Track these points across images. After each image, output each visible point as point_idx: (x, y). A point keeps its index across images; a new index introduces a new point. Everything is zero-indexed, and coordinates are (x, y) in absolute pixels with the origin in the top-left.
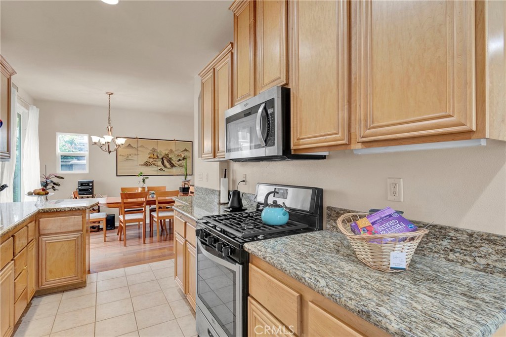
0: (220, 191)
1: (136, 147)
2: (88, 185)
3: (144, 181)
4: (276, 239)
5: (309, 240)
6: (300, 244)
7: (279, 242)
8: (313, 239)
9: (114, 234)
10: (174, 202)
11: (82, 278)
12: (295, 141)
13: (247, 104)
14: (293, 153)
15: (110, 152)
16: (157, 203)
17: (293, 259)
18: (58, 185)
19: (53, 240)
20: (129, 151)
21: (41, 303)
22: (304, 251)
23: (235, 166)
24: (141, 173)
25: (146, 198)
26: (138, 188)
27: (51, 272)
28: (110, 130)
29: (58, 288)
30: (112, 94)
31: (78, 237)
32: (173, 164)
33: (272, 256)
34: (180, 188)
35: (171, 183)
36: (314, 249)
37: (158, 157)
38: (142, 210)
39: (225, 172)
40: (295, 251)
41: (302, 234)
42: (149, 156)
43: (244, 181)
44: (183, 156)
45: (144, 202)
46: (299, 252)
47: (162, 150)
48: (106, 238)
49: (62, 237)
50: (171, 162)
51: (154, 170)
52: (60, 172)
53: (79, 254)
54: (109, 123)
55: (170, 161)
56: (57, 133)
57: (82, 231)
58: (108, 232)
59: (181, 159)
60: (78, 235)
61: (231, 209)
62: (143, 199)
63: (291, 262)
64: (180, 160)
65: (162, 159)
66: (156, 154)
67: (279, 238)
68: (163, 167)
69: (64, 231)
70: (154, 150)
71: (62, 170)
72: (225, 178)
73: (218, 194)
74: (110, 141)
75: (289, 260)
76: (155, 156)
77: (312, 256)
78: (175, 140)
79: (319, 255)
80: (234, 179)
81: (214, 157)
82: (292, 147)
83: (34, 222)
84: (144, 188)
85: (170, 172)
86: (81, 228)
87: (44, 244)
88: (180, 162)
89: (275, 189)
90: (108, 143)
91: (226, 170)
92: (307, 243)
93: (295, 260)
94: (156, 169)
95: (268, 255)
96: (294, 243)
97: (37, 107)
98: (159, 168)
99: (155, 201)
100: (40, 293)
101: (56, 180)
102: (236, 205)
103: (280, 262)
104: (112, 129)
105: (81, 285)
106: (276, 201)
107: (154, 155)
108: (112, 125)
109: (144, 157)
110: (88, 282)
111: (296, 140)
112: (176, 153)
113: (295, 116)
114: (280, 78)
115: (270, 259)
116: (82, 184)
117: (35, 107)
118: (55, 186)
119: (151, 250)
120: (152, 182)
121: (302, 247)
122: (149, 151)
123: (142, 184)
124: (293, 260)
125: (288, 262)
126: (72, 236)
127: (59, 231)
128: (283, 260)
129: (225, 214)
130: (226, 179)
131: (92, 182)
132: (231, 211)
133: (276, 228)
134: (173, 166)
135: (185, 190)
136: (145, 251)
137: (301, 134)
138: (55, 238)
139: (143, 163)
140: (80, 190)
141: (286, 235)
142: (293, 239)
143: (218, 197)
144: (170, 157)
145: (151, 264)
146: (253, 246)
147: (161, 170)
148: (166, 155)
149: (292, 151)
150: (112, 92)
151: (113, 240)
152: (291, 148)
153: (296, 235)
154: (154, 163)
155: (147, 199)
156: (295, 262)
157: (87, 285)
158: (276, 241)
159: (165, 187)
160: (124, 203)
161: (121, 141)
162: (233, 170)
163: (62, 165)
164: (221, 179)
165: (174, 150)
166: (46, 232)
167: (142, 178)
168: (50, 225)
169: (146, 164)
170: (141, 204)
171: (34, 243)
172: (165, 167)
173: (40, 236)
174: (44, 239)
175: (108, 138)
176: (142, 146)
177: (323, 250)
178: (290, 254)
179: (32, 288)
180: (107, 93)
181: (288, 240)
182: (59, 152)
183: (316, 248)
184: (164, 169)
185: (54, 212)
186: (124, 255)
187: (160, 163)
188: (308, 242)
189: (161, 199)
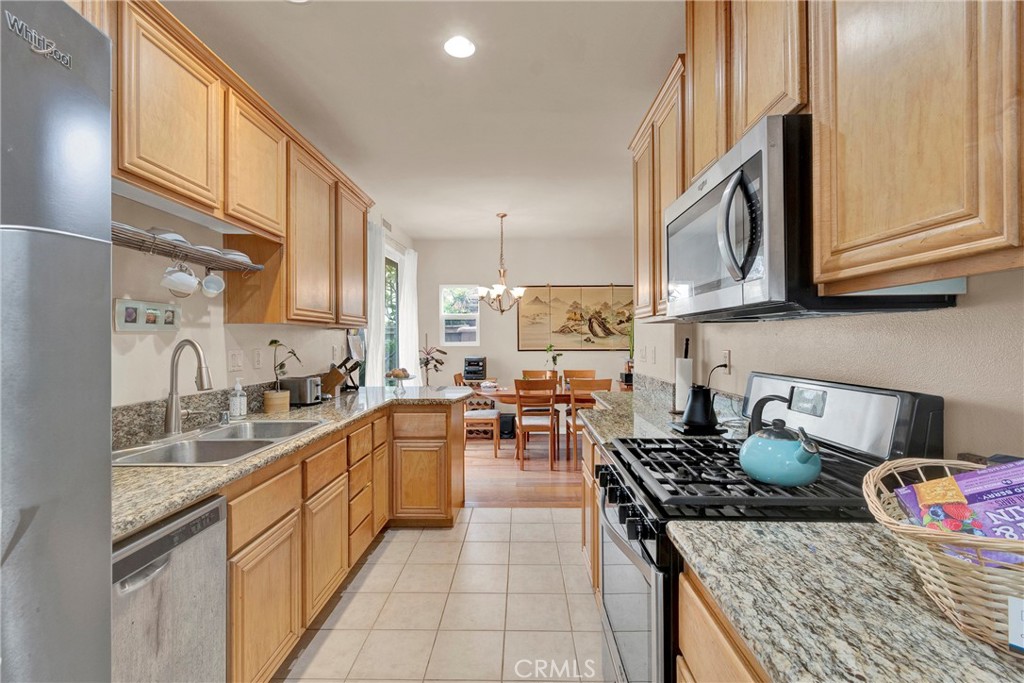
0: (674, 386)
1: (547, 301)
2: (478, 365)
3: (554, 359)
4: (763, 524)
5: (874, 548)
6: (832, 558)
7: (769, 537)
8: (889, 550)
9: (509, 447)
10: (593, 401)
11: (446, 513)
12: (825, 260)
13: (704, 183)
14: (821, 293)
15: (502, 311)
16: (572, 400)
17: (785, 605)
18: (442, 363)
19: (409, 447)
20: (536, 308)
21: (394, 540)
22: (837, 586)
23: (710, 332)
24: (551, 346)
25: (555, 390)
26: (545, 372)
27: (407, 494)
28: (503, 274)
29: (418, 521)
30: (505, 215)
31: (440, 447)
32: (608, 329)
33: (721, 576)
34: (621, 374)
35: (604, 365)
36: (878, 585)
37: (582, 317)
38: (548, 410)
39: (687, 344)
40: (806, 577)
41: (856, 525)
42: (568, 316)
43: (725, 366)
44: (627, 315)
45: (551, 397)
46: (816, 586)
47: (590, 305)
48: (498, 451)
49: (421, 444)
50: (604, 326)
51: (575, 341)
52: (444, 344)
53: (443, 473)
54: (502, 264)
55: (603, 324)
56: (441, 286)
57: (446, 438)
58: (502, 441)
59: (624, 320)
60: (440, 443)
61: (686, 427)
62: (549, 392)
63: (770, 614)
64: (621, 322)
65: (590, 320)
66: (579, 312)
67: (773, 525)
68: (591, 336)
69: (423, 435)
70: (576, 305)
71: (446, 340)
72: (686, 357)
73: (671, 391)
74: (501, 293)
75: (767, 607)
76: (578, 316)
77: (859, 610)
78: (612, 285)
79: (888, 616)
80: (706, 360)
81: (654, 314)
82: (818, 275)
83: (385, 418)
84: (554, 373)
85: (603, 345)
86: (444, 434)
87: (399, 451)
88: (623, 325)
89: (793, 388)
90: (499, 296)
91: (687, 340)
92: (859, 559)
93: (790, 610)
94: (579, 339)
95: (712, 572)
96: (814, 550)
97: (415, 250)
98: (585, 337)
99: (569, 396)
100: (393, 524)
101: (438, 356)
102: (699, 418)
103: (736, 604)
104: (507, 273)
105: (446, 524)
106: (783, 423)
107: (576, 314)
108: (506, 266)
109: (560, 318)
110: (457, 521)
111: (827, 256)
112: (615, 308)
113: (826, 188)
114: (785, 95)
115: (714, 586)
116: (469, 363)
117: (413, 251)
118: (438, 365)
119: (568, 484)
120: (569, 362)
121: (839, 569)
122: (568, 308)
123: (551, 366)
124: (783, 610)
125: (760, 611)
126: (433, 444)
127: (417, 435)
128: (748, 599)
129: (676, 437)
130: (689, 360)
131: (484, 360)
132: (686, 433)
133: (775, 492)
134: (608, 333)
135: (628, 379)
136: (554, 485)
137: (842, 234)
138: (412, 444)
139: (558, 329)
140: (468, 372)
141: (801, 520)
142: (818, 533)
143: (671, 398)
144: (603, 317)
145: (554, 510)
146: (687, 533)
147: (588, 340)
148: (597, 313)
149: (821, 288)
150: (504, 212)
151: (509, 457)
152: (815, 280)
153: (833, 525)
154: (576, 328)
155: (558, 393)
156: (784, 617)
157: (455, 525)
158: (760, 533)
159: (592, 372)
160: (521, 397)
161: (518, 292)
162: (703, 341)
163: (447, 334)
164: (678, 360)
165: (610, 304)
166: (402, 435)
167: (551, 354)
168: (407, 423)
169: (563, 331)
170: (546, 400)
171: (385, 449)
172: (595, 335)
173: (395, 438)
174: (399, 443)
175: (498, 289)
176: (556, 300)
177: (912, 600)
178: (782, 583)
179: (382, 515)
180: (498, 215)
181: (798, 535)
182: (444, 314)
183: (887, 585)
184: (593, 339)
185: (409, 405)
186: (517, 485)
187: (586, 328)
188: (866, 554)
189: (579, 393)
